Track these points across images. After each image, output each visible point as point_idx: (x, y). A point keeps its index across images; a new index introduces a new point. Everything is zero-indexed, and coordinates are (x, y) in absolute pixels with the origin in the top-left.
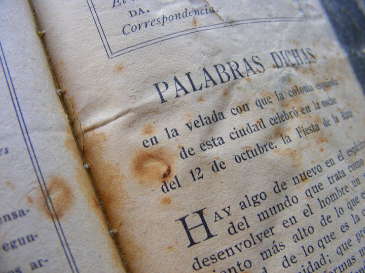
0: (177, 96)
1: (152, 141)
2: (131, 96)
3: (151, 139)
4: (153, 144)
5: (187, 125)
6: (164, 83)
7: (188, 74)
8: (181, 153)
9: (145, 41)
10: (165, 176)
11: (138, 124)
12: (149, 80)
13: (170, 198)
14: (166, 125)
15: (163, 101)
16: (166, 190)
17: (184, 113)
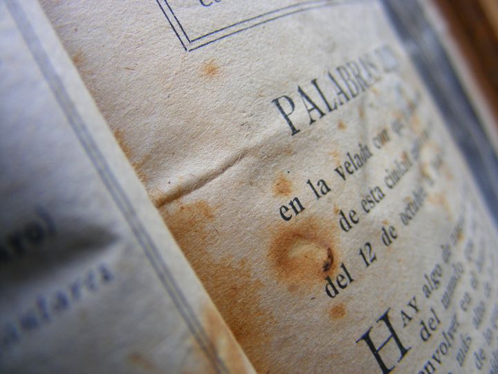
0: (312, 121)
1: (294, 208)
2: (243, 125)
3: (291, 204)
4: (297, 212)
5: (337, 170)
6: (287, 97)
7: (314, 82)
8: (341, 222)
9: (240, 20)
10: (328, 266)
11: (263, 177)
12: (263, 94)
13: (342, 305)
14: (307, 175)
15: (295, 131)
16: (332, 292)
17: (328, 150)
